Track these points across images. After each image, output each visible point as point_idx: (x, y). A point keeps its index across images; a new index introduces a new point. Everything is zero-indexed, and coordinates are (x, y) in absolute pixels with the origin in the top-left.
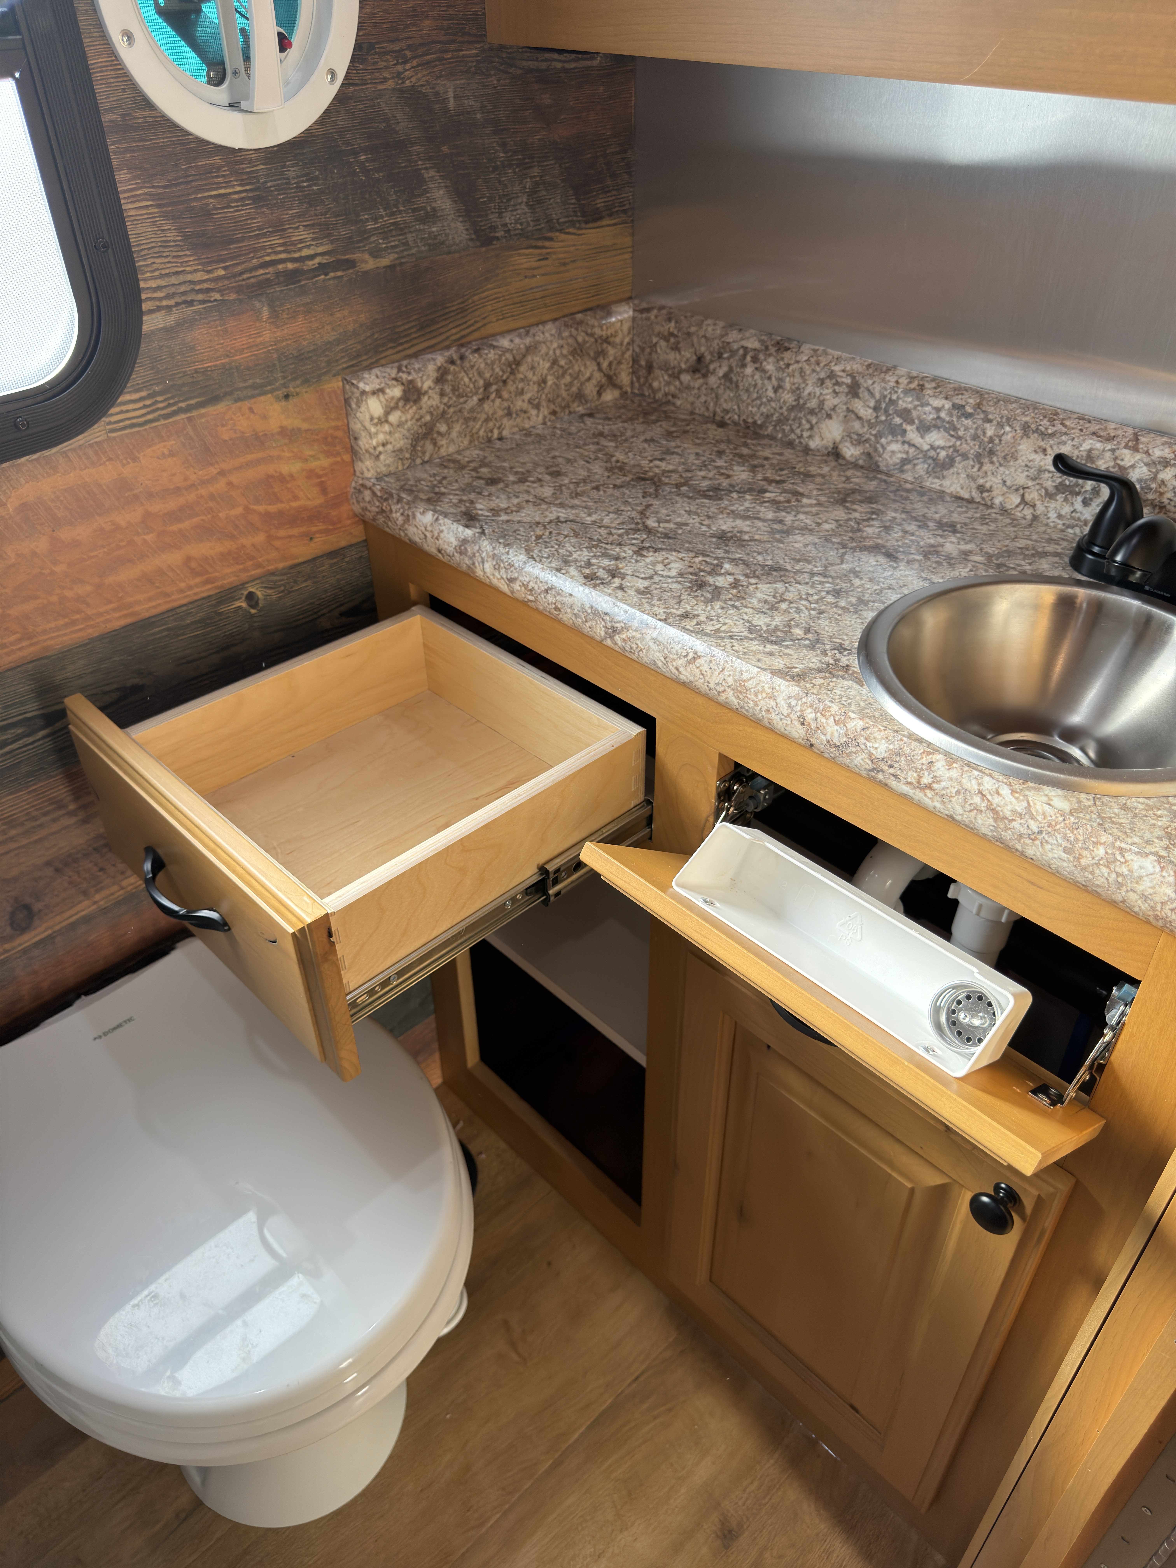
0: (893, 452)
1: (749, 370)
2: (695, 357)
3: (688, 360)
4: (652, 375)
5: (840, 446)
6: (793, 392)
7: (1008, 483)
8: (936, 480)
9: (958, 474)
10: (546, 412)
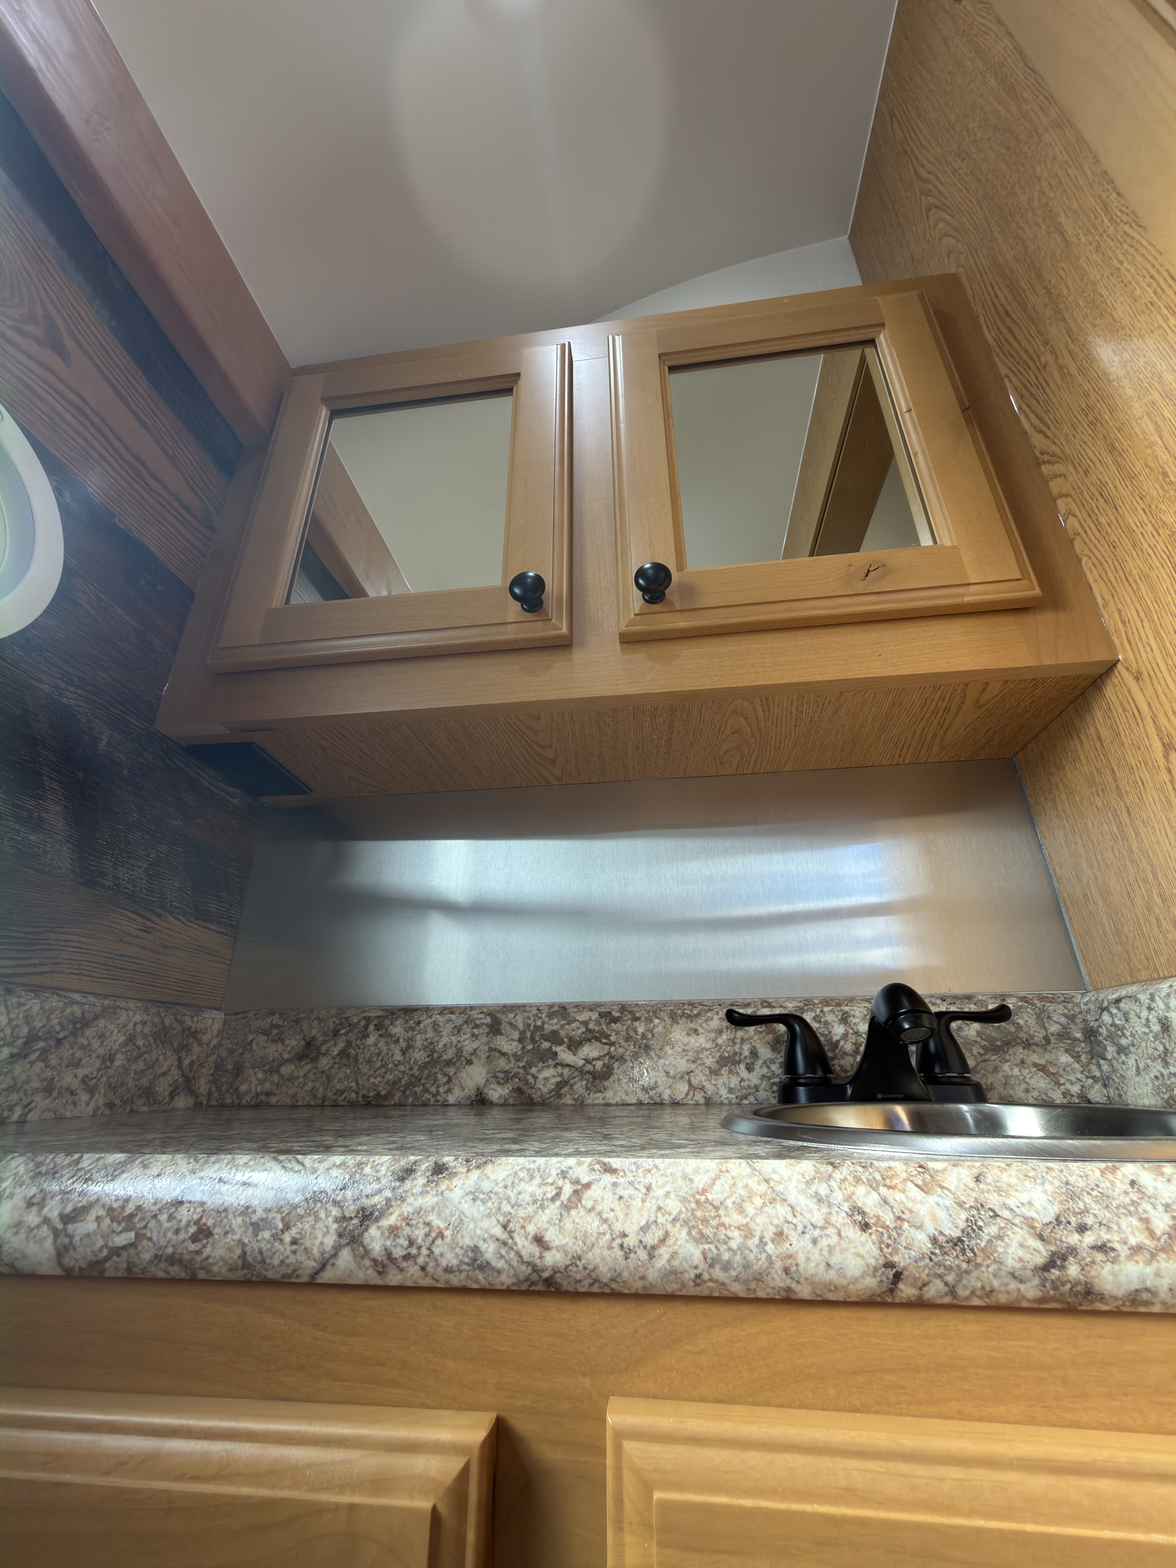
0: (546, 1079)
1: (371, 1040)
2: (303, 1043)
3: (293, 1048)
4: (240, 1078)
5: (485, 1091)
6: (425, 1048)
7: (672, 1073)
8: (598, 1095)
9: (619, 1080)
10: (101, 1102)
